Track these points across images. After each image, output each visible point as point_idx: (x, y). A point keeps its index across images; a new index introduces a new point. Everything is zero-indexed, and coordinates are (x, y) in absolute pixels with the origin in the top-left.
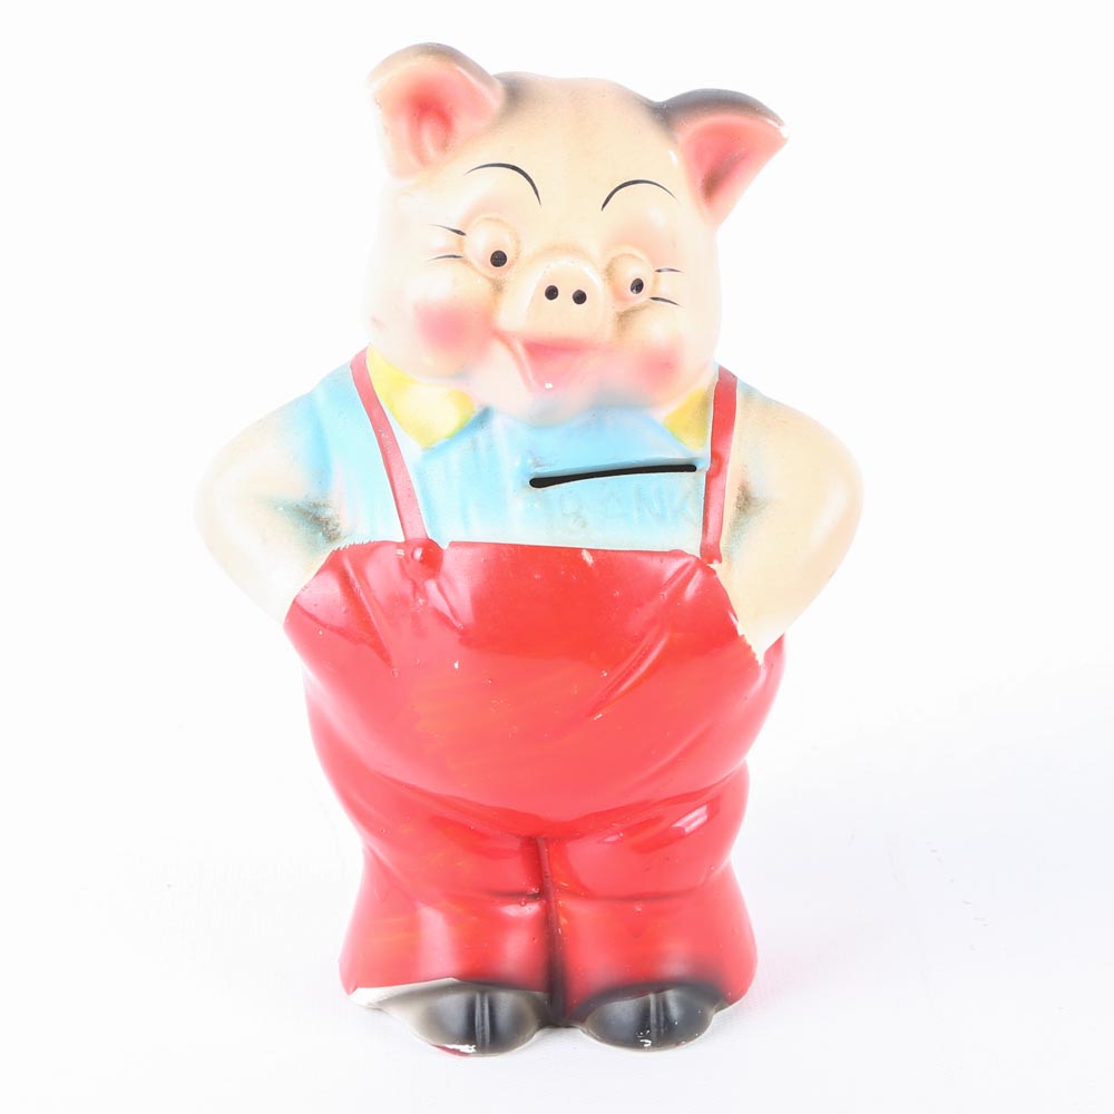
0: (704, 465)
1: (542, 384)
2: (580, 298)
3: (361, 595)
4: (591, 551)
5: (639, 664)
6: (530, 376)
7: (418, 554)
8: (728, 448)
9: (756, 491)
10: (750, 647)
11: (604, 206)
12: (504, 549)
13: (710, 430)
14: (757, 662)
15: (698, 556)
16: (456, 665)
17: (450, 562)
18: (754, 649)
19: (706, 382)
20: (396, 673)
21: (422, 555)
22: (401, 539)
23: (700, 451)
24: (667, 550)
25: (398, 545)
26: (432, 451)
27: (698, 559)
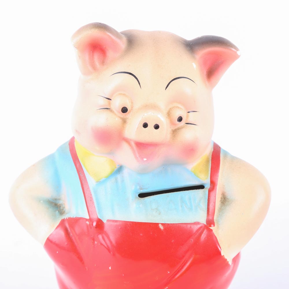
0: (208, 186)
1: (142, 159)
2: (157, 127)
3: (73, 238)
4: (162, 224)
5: (183, 267)
6: (138, 155)
7: (95, 224)
8: (217, 179)
9: (229, 195)
10: (226, 260)
11: (166, 88)
12: (128, 224)
13: (210, 172)
14: (229, 264)
15: (205, 224)
16: (110, 268)
17: (107, 228)
18: (228, 260)
19: (208, 151)
20: (87, 269)
21: (96, 225)
22: (88, 217)
23: (206, 180)
24: (193, 222)
25: (87, 220)
26: (99, 182)
27: (205, 225)
